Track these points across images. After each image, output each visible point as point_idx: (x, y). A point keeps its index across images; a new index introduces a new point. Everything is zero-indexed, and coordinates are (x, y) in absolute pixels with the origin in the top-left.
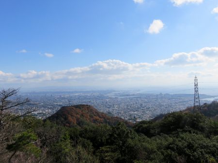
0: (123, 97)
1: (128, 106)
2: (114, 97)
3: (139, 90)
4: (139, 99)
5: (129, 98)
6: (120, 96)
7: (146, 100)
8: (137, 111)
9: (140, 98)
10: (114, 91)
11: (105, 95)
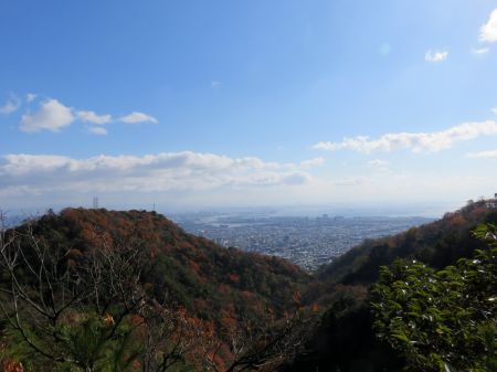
0: (238, 225)
1: (253, 241)
2: (218, 225)
3: (273, 212)
4: (276, 227)
5: (254, 227)
6: (233, 222)
7: (294, 229)
8: (278, 250)
9: (279, 225)
10: (218, 214)
11: (197, 222)
